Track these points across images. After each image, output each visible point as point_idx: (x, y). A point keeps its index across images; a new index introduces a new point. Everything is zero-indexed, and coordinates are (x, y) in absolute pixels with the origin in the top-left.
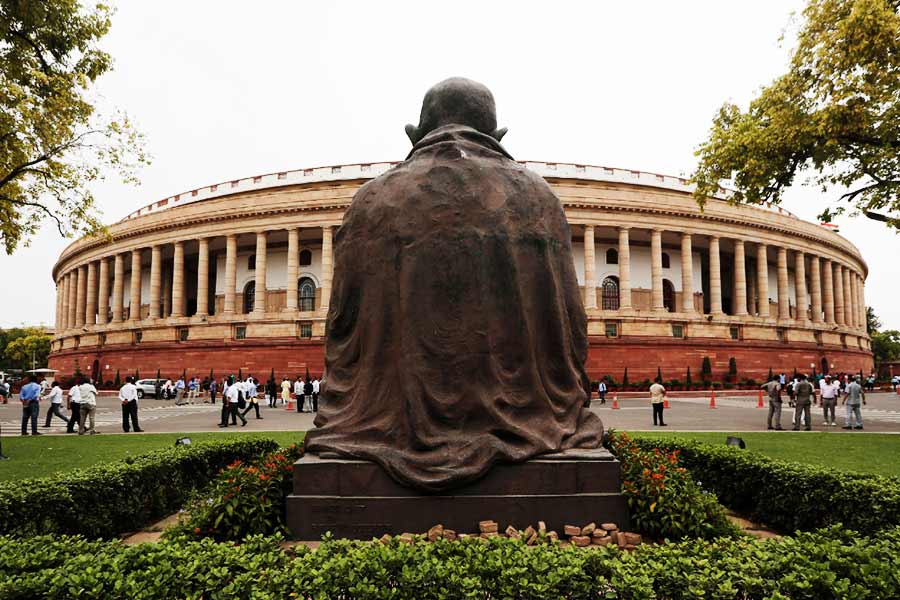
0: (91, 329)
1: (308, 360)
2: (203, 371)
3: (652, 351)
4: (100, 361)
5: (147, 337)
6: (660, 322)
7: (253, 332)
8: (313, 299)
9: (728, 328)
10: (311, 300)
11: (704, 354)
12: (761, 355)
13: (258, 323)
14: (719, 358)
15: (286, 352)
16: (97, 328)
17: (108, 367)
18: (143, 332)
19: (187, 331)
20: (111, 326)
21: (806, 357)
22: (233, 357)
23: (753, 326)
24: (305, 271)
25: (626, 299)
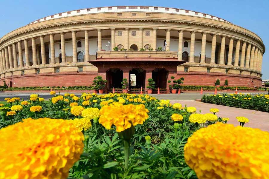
0: (8, 71)
1: (82, 79)
2: (46, 84)
3: (200, 77)
4: (12, 81)
5: (26, 72)
6: (203, 67)
7: (62, 70)
8: (83, 59)
9: (225, 70)
10: (82, 60)
11: (217, 78)
12: (235, 79)
13: (64, 67)
14: (221, 79)
15: (74, 77)
16: (10, 70)
17: (15, 83)
18: (25, 71)
19: (39, 70)
20: (14, 69)
21: (247, 80)
22: (56, 79)
23: (233, 69)
24: (79, 49)
25: (191, 59)
